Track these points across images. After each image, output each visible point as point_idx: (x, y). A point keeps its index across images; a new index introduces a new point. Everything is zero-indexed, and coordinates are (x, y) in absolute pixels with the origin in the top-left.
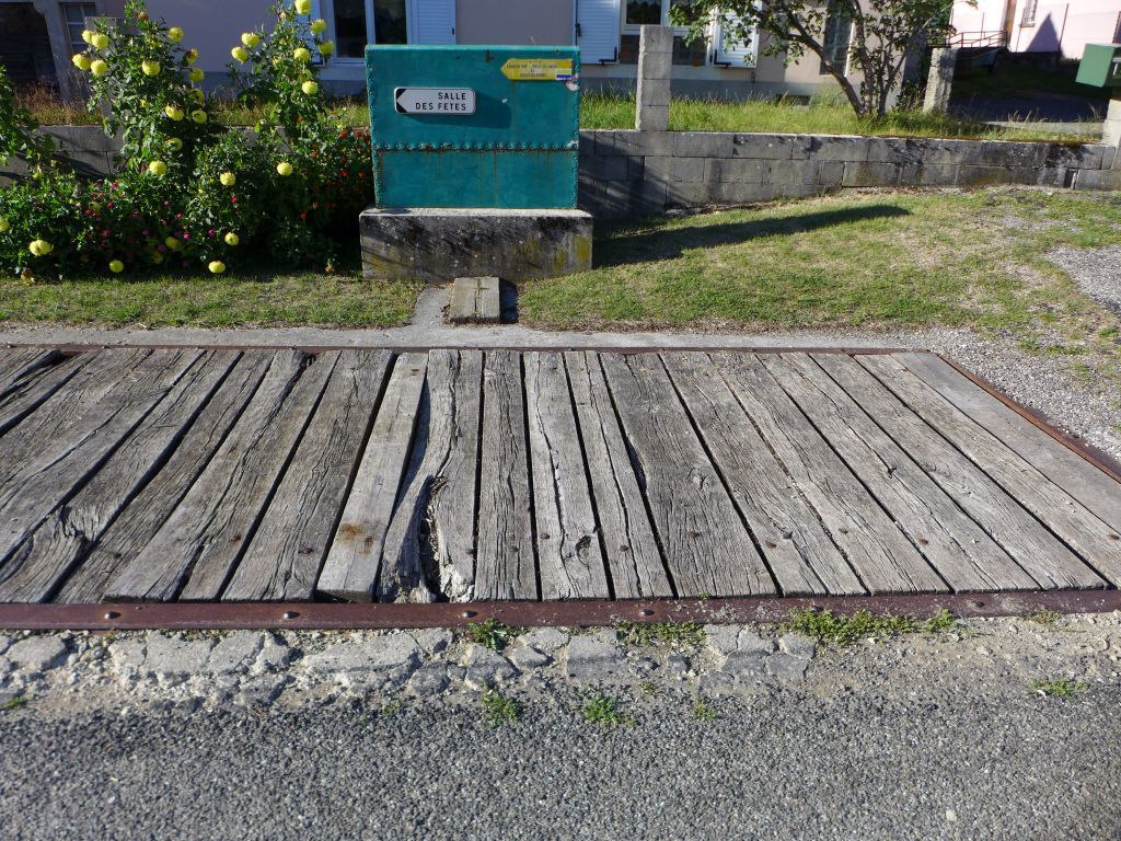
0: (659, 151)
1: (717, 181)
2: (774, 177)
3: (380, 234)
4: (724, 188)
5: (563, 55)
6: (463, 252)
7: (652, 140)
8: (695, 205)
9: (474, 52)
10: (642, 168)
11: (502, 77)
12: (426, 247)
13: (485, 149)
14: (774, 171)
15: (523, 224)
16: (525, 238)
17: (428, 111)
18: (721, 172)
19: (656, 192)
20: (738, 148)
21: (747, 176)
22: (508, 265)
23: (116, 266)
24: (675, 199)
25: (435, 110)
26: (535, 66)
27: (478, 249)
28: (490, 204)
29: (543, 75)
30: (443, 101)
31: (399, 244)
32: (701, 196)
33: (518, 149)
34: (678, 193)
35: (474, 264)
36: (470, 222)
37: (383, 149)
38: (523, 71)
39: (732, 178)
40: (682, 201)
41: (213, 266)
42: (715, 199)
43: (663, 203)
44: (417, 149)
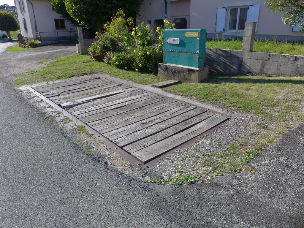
0: (247, 57)
1: (263, 67)
2: (281, 68)
3: (161, 68)
4: (265, 70)
5: (196, 31)
6: (174, 74)
7: (245, 54)
8: (256, 73)
9: (180, 31)
10: (242, 61)
11: (185, 36)
12: (168, 72)
13: (181, 52)
14: (282, 66)
15: (185, 70)
16: (185, 73)
17: (171, 43)
18: (264, 65)
19: (245, 68)
20: (270, 58)
21: (273, 67)
22: (182, 78)
23: (126, 68)
24: (250, 71)
25: (173, 43)
26: (191, 34)
27: (177, 74)
28: (181, 64)
29: (192, 36)
30: (174, 41)
31: (164, 70)
32: (258, 71)
33: (187, 53)
34: (251, 69)
35: (176, 77)
36: (176, 68)
37: (164, 51)
38: (189, 35)
39: (267, 67)
40: (252, 72)
41: (136, 70)
42: (262, 72)
43: (247, 72)
44: (170, 51)
